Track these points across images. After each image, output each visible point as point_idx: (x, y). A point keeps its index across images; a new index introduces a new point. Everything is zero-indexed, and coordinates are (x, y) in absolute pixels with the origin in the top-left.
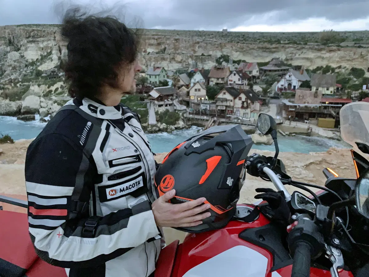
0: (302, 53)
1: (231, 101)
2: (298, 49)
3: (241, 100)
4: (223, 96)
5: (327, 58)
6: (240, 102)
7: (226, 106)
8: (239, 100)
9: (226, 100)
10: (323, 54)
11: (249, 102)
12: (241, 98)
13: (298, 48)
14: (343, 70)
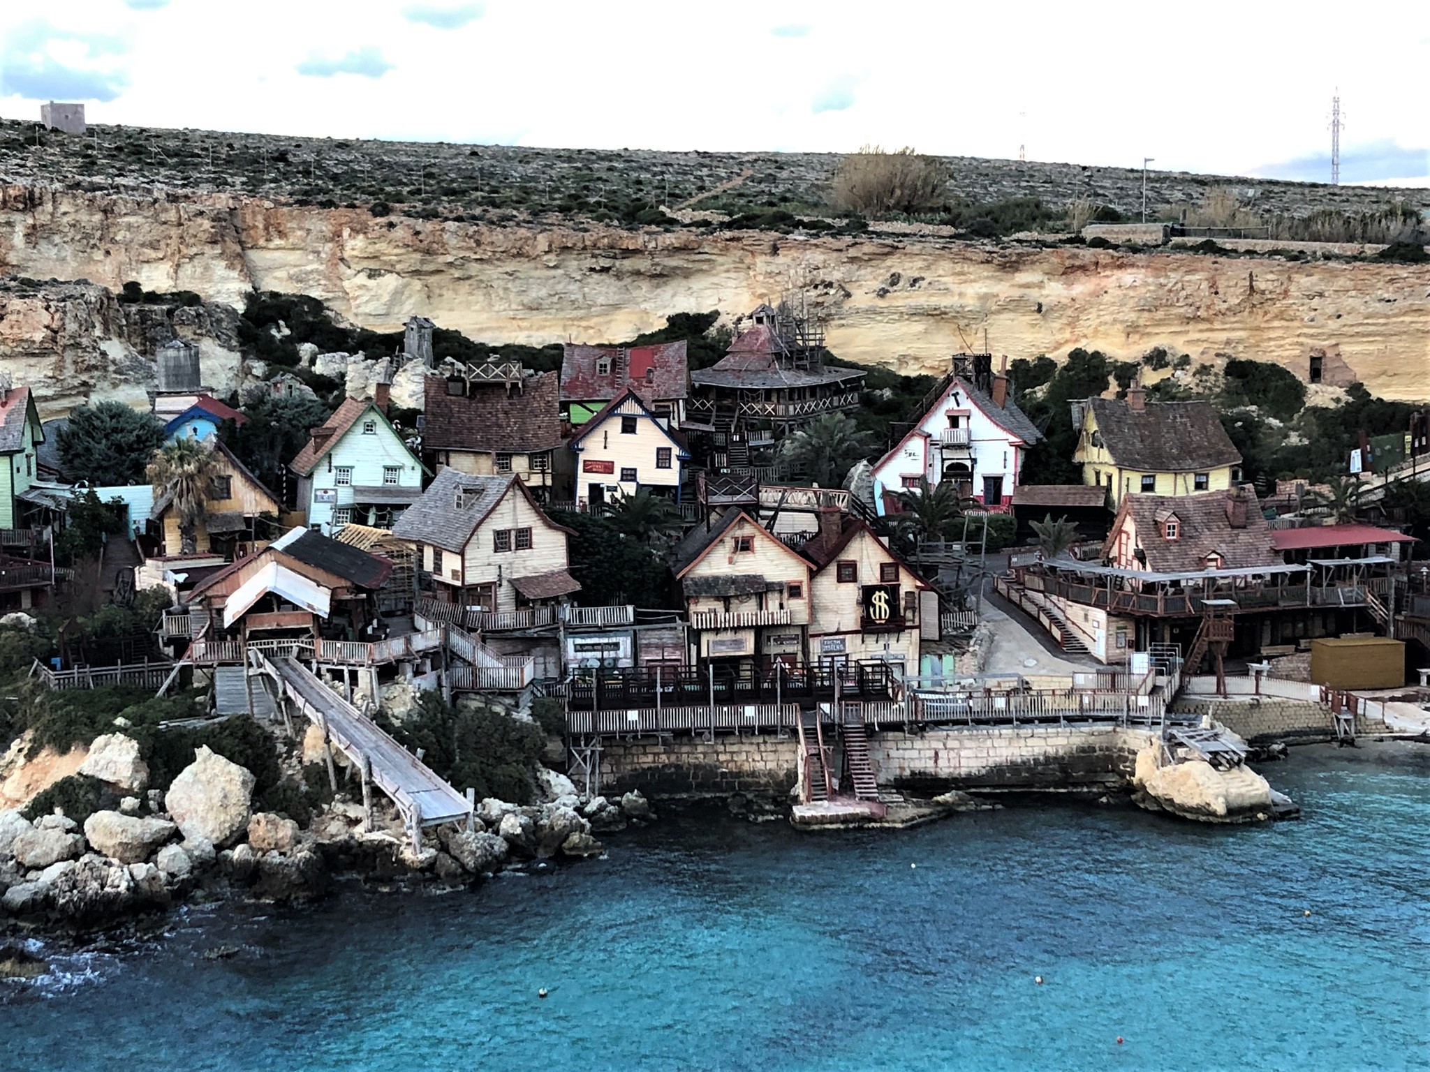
0: (895, 279)
1: (795, 591)
2: (853, 260)
3: (854, 578)
4: (731, 561)
5: (1059, 307)
6: (850, 593)
7: (761, 632)
8: (840, 580)
9: (758, 589)
10: (1027, 286)
11: (907, 584)
12: (853, 565)
13: (852, 252)
14: (1185, 378)
